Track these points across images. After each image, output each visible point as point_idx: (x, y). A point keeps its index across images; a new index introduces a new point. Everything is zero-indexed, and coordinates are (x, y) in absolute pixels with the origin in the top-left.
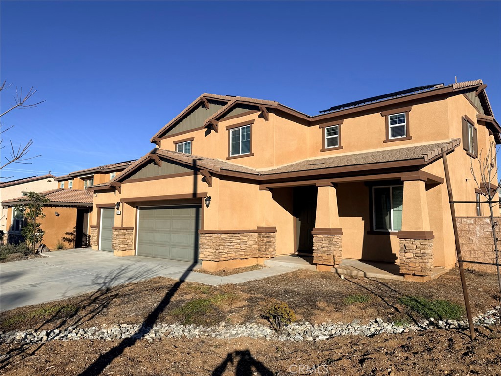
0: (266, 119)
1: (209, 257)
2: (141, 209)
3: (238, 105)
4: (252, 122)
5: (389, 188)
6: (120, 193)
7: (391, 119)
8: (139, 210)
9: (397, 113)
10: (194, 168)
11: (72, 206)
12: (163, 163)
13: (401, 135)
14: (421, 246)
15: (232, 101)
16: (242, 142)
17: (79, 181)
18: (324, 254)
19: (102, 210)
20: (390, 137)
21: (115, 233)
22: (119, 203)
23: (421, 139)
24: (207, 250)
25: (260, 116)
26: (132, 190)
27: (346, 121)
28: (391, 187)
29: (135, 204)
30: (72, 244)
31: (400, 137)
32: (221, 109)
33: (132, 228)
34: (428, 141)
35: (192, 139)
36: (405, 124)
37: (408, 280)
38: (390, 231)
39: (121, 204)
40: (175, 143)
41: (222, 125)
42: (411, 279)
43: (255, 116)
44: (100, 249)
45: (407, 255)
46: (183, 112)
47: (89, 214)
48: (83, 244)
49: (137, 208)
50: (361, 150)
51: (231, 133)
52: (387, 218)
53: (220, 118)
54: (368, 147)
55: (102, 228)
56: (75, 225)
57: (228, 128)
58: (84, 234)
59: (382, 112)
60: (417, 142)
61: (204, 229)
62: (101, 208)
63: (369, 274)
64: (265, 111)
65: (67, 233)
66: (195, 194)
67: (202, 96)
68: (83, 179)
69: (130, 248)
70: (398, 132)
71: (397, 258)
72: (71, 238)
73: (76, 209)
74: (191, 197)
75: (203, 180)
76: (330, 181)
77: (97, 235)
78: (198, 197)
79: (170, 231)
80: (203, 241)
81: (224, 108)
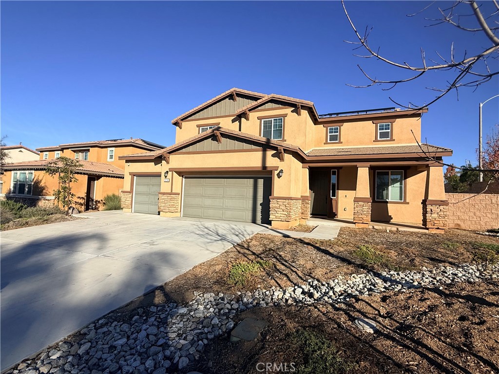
0: (299, 114)
1: (282, 218)
2: (186, 178)
3: (272, 101)
4: (285, 116)
5: (388, 172)
6: (168, 163)
7: (380, 126)
8: (184, 179)
9: (384, 123)
13: (386, 138)
14: (444, 210)
15: (266, 97)
16: (274, 130)
17: (71, 153)
18: (364, 216)
19: (135, 177)
20: (379, 139)
21: (163, 197)
22: (167, 172)
23: (401, 141)
24: (279, 213)
25: (292, 111)
26: (179, 161)
27: (345, 124)
29: (181, 173)
30: (83, 207)
32: (254, 103)
33: (178, 194)
34: (406, 143)
35: (218, 124)
36: (390, 131)
37: (432, 232)
38: (387, 200)
39: (170, 173)
40: (198, 126)
41: (253, 115)
42: (434, 232)
43: (288, 110)
44: (133, 212)
45: (433, 215)
46: (211, 101)
47: (96, 181)
48: (90, 207)
49: (183, 177)
51: (263, 122)
53: (252, 109)
54: (361, 144)
56: (86, 191)
57: (259, 118)
58: (91, 198)
60: (398, 143)
61: (275, 196)
62: (134, 175)
64: (296, 108)
65: (79, 198)
66: (264, 167)
67: (232, 90)
69: (177, 211)
70: (384, 135)
71: (392, 218)
72: (82, 203)
73: (86, 177)
74: (260, 169)
75: (273, 156)
76: (369, 164)
77: (131, 199)
78: (268, 169)
79: (223, 197)
80: (274, 205)
81: (259, 101)
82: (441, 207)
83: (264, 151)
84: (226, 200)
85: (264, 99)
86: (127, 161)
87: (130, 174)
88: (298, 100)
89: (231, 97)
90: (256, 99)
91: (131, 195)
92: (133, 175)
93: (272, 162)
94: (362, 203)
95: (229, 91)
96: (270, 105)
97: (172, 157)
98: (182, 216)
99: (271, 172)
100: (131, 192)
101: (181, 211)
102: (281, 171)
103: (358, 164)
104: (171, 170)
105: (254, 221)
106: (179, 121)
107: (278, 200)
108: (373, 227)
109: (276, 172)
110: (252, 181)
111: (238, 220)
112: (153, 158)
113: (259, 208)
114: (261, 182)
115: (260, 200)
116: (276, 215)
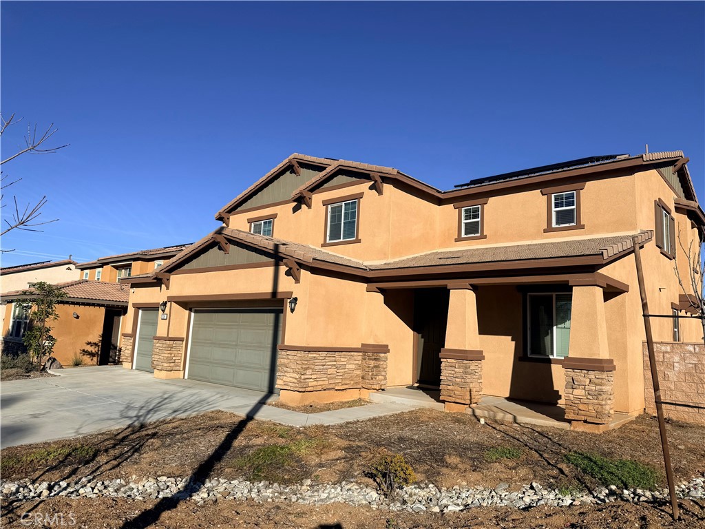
0: (380, 192)
1: (291, 384)
2: (196, 312)
3: (341, 171)
4: (360, 196)
5: (551, 296)
6: (168, 288)
7: (556, 200)
8: (193, 314)
9: (564, 191)
10: (276, 256)
11: (99, 305)
12: (232, 248)
13: (569, 223)
14: (597, 381)
15: (333, 166)
17: (111, 271)
18: (456, 387)
19: (140, 311)
20: (554, 225)
21: (158, 345)
22: (166, 303)
23: (596, 229)
24: (288, 375)
25: (371, 188)
26: (185, 284)
27: (492, 200)
28: (554, 294)
29: (188, 304)
30: (95, 359)
31: (567, 225)
32: (317, 176)
33: (182, 340)
35: (274, 216)
36: (574, 207)
37: (576, 430)
38: (551, 357)
39: (168, 304)
40: (250, 221)
41: (317, 198)
42: (580, 428)
43: (364, 187)
44: (134, 368)
45: (576, 392)
46: (264, 178)
47: (122, 317)
48: (111, 360)
49: (190, 310)
50: (511, 241)
51: (329, 210)
52: (548, 339)
53: (315, 188)
54: (521, 237)
55: (140, 338)
56: (101, 332)
57: (326, 203)
58: (113, 345)
59: (543, 190)
60: (591, 233)
61: (286, 344)
62: (139, 308)
63: (521, 419)
64: (378, 181)
65: (89, 343)
67: (291, 157)
68: (116, 268)
69: (177, 368)
71: (560, 397)
72: (93, 351)
73: (103, 310)
74: (269, 297)
75: (287, 273)
76: (468, 282)
77: (131, 347)
78: (280, 297)
79: (236, 345)
81: (324, 172)
82: (592, 375)
84: (240, 351)
85: (328, 169)
86: (133, 286)
87: (134, 305)
88: (374, 167)
89: (290, 168)
90: (320, 168)
91: (131, 341)
94: (454, 361)
95: (286, 161)
96: (341, 179)
97: (175, 279)
98: (186, 377)
99: (282, 301)
100: (133, 335)
101: (184, 369)
103: (449, 283)
104: (171, 299)
106: (224, 215)
107: (288, 353)
111: (246, 386)
116: (285, 379)
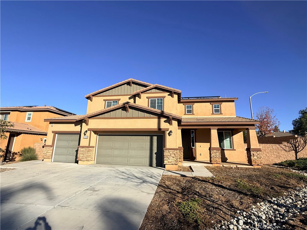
0: (172, 97)
2: (99, 135)
3: (156, 88)
4: (164, 97)
7: (214, 106)
9: (216, 104)
11: (7, 131)
12: (130, 110)
16: (157, 105)
18: (217, 159)
19: (57, 135)
20: (214, 113)
21: (82, 150)
22: (87, 131)
24: (171, 159)
25: (168, 95)
28: (224, 131)
29: (97, 132)
31: (218, 113)
32: (143, 89)
33: (94, 147)
34: (228, 116)
35: (119, 100)
36: (219, 109)
38: (224, 148)
39: (89, 132)
40: (105, 100)
41: (144, 96)
42: (256, 167)
43: (166, 94)
44: (52, 161)
45: (254, 157)
46: (115, 85)
49: (97, 135)
50: (202, 116)
51: (150, 100)
53: (143, 92)
54: (205, 115)
56: (6, 145)
57: (148, 98)
58: (10, 151)
60: (225, 116)
61: (167, 148)
64: (171, 93)
67: (130, 79)
69: (92, 160)
70: (217, 111)
71: (227, 159)
73: (9, 134)
74: (157, 130)
75: (165, 121)
76: (217, 127)
77: (52, 151)
78: (162, 130)
79: (128, 149)
80: (167, 154)
81: (148, 88)
82: (258, 152)
83: (159, 119)
84: (131, 151)
85: (151, 87)
86: (51, 123)
87: (53, 132)
88: (172, 89)
89: (128, 83)
90: (146, 86)
91: (52, 149)
92: (55, 133)
93: (164, 125)
94: (216, 151)
95: (127, 80)
96: (154, 90)
97: (91, 121)
98: (95, 163)
99: (164, 132)
100: (52, 146)
101: (95, 160)
102: (171, 132)
103: (211, 127)
104: (89, 130)
105: (151, 165)
106: (91, 96)
107: (170, 151)
108: (223, 165)
109: (167, 132)
110: (149, 138)
111: (139, 165)
112: (75, 121)
113: (154, 156)
114: (155, 138)
115: (155, 150)
116: (169, 160)
